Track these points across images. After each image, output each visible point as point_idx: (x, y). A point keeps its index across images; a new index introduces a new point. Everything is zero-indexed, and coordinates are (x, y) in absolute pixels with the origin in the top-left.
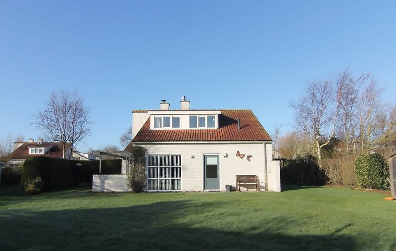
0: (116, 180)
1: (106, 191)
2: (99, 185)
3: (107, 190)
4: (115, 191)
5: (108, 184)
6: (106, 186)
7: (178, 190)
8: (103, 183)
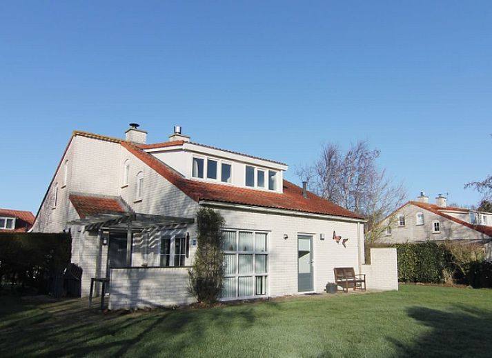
0: (162, 279)
1: (141, 305)
2: (128, 293)
3: (146, 303)
4: (162, 304)
5: (147, 289)
6: (143, 294)
7: (262, 296)
8: (135, 287)
